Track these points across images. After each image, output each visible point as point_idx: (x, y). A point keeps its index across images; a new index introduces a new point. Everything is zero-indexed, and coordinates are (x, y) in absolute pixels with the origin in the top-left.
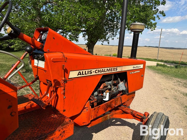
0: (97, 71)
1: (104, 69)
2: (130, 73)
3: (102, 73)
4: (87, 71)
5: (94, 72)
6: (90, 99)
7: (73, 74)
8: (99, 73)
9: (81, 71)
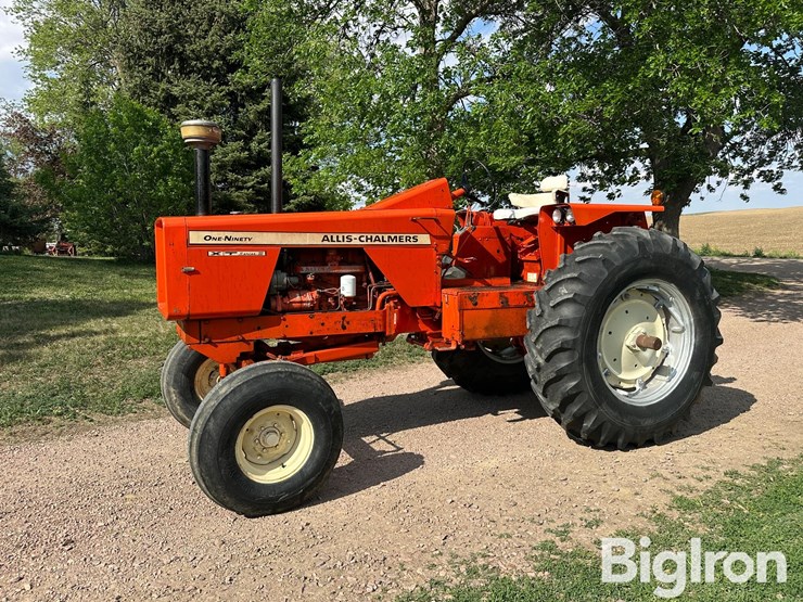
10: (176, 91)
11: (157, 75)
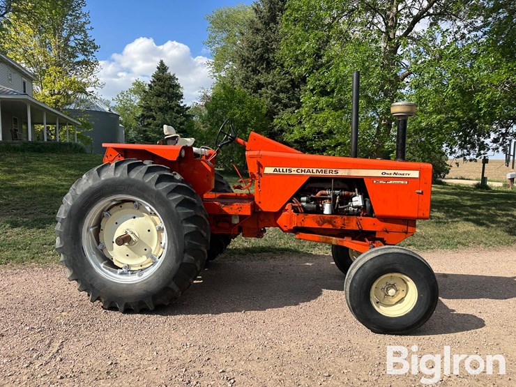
0: (299, 171)
1: (311, 169)
2: (375, 182)
3: (309, 173)
4: (284, 169)
5: (294, 171)
6: (290, 201)
7: (269, 170)
8: (303, 173)
9: (278, 169)
10: (262, 81)
11: (255, 71)
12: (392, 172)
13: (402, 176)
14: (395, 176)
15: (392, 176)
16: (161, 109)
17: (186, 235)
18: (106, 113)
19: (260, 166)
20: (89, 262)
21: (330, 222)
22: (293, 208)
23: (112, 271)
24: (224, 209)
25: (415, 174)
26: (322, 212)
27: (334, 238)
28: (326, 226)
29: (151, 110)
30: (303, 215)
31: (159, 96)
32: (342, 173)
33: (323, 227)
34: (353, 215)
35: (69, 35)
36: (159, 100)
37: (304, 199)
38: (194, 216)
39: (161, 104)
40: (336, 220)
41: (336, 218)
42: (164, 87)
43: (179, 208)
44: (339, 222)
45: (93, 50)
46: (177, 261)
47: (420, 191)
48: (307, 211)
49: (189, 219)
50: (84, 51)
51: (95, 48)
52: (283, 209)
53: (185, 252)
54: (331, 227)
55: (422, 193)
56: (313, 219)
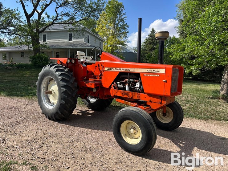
0: (116, 69)
1: (120, 68)
2: (144, 75)
3: (119, 70)
4: (111, 68)
5: (114, 69)
6: (113, 83)
7: (106, 69)
8: (117, 70)
9: (109, 68)
12: (152, 70)
13: (157, 72)
14: (153, 72)
15: (152, 72)
16: (150, 50)
17: (62, 92)
18: (133, 53)
19: (103, 67)
20: (42, 100)
21: (127, 94)
22: (114, 86)
23: (48, 104)
24: (86, 85)
25: (163, 71)
26: (125, 89)
27: (130, 103)
28: (126, 96)
29: (147, 50)
30: (117, 90)
31: (150, 44)
32: (132, 70)
33: (124, 96)
34: (137, 92)
35: (118, 23)
36: (150, 46)
37: (118, 83)
38: (66, 85)
39: (151, 48)
40: (129, 94)
41: (130, 92)
42: (152, 40)
43: (61, 82)
44: (131, 94)
45: (126, 28)
46: (60, 103)
47: (165, 81)
48: (119, 88)
49: (64, 87)
50: (124, 28)
51: (128, 26)
52: (110, 87)
53: (62, 99)
54: (127, 97)
55: (166, 82)
56: (121, 92)
